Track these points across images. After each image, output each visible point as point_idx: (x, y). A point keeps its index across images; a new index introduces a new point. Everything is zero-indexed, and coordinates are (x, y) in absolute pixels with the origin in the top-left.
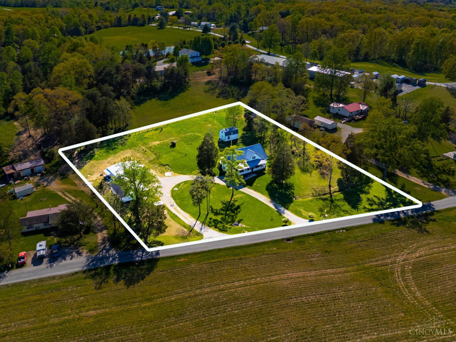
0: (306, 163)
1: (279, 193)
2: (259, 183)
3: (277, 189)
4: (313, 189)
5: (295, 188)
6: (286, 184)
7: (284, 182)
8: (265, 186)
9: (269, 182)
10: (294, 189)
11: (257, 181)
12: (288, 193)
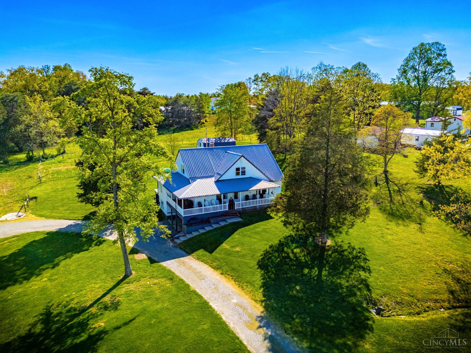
0: (397, 198)
1: (306, 281)
2: (242, 244)
3: (301, 265)
4: (445, 270)
5: (372, 264)
6: (339, 250)
7: (329, 242)
8: (259, 255)
9: (276, 242)
10: (368, 270)
11: (236, 236)
12: (343, 282)
